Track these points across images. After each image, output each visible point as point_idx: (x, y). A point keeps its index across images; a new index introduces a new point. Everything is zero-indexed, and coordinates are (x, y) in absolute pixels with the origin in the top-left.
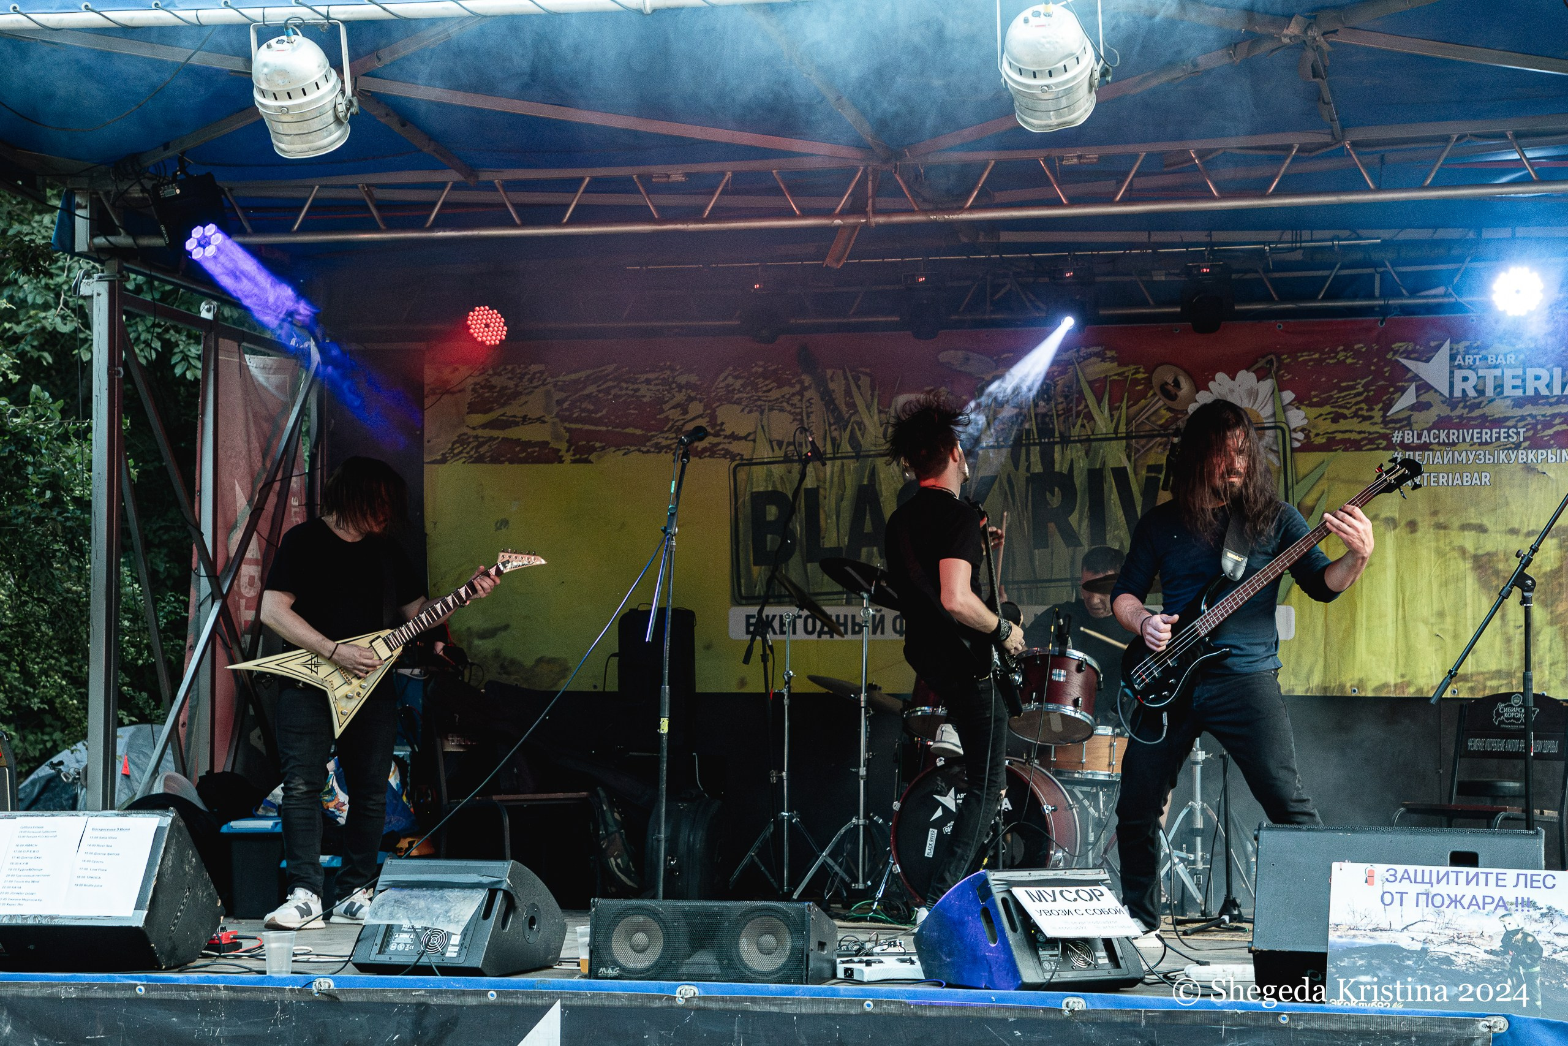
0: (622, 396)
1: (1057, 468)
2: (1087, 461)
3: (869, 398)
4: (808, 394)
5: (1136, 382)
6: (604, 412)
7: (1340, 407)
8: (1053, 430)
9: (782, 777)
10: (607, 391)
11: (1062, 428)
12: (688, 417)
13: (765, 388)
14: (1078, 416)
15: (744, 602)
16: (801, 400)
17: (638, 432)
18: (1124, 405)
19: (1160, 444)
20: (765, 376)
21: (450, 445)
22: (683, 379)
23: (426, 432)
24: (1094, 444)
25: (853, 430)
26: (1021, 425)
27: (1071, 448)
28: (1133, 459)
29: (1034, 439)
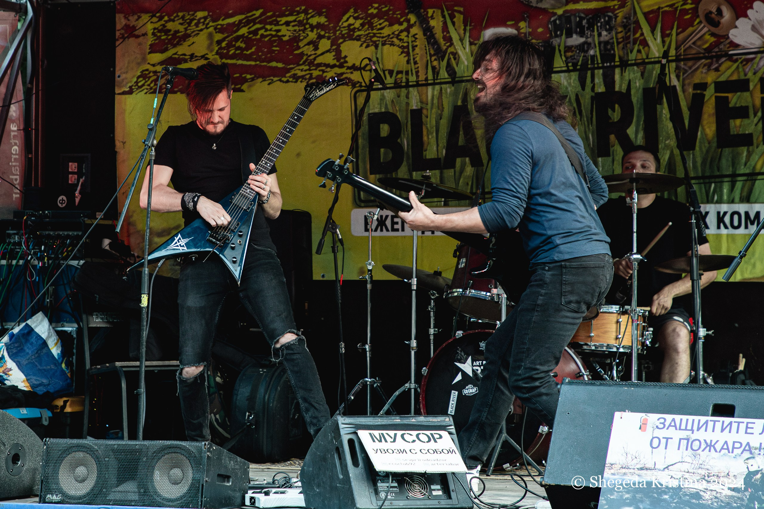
0: (267, 36)
1: (617, 89)
2: (642, 81)
3: (462, 32)
4: (414, 30)
5: (684, 12)
6: (253, 50)
8: (614, 55)
9: (365, 349)
10: (255, 32)
11: (621, 53)
12: (319, 52)
13: (379, 27)
14: (634, 43)
15: (363, 205)
16: (408, 36)
17: (280, 65)
18: (674, 32)
19: (705, 65)
20: (380, 15)
21: (135, 80)
22: (314, 21)
23: (117, 69)
24: (649, 67)
25: (449, 59)
26: (587, 51)
27: (629, 71)
28: (681, 78)
29: (598, 64)
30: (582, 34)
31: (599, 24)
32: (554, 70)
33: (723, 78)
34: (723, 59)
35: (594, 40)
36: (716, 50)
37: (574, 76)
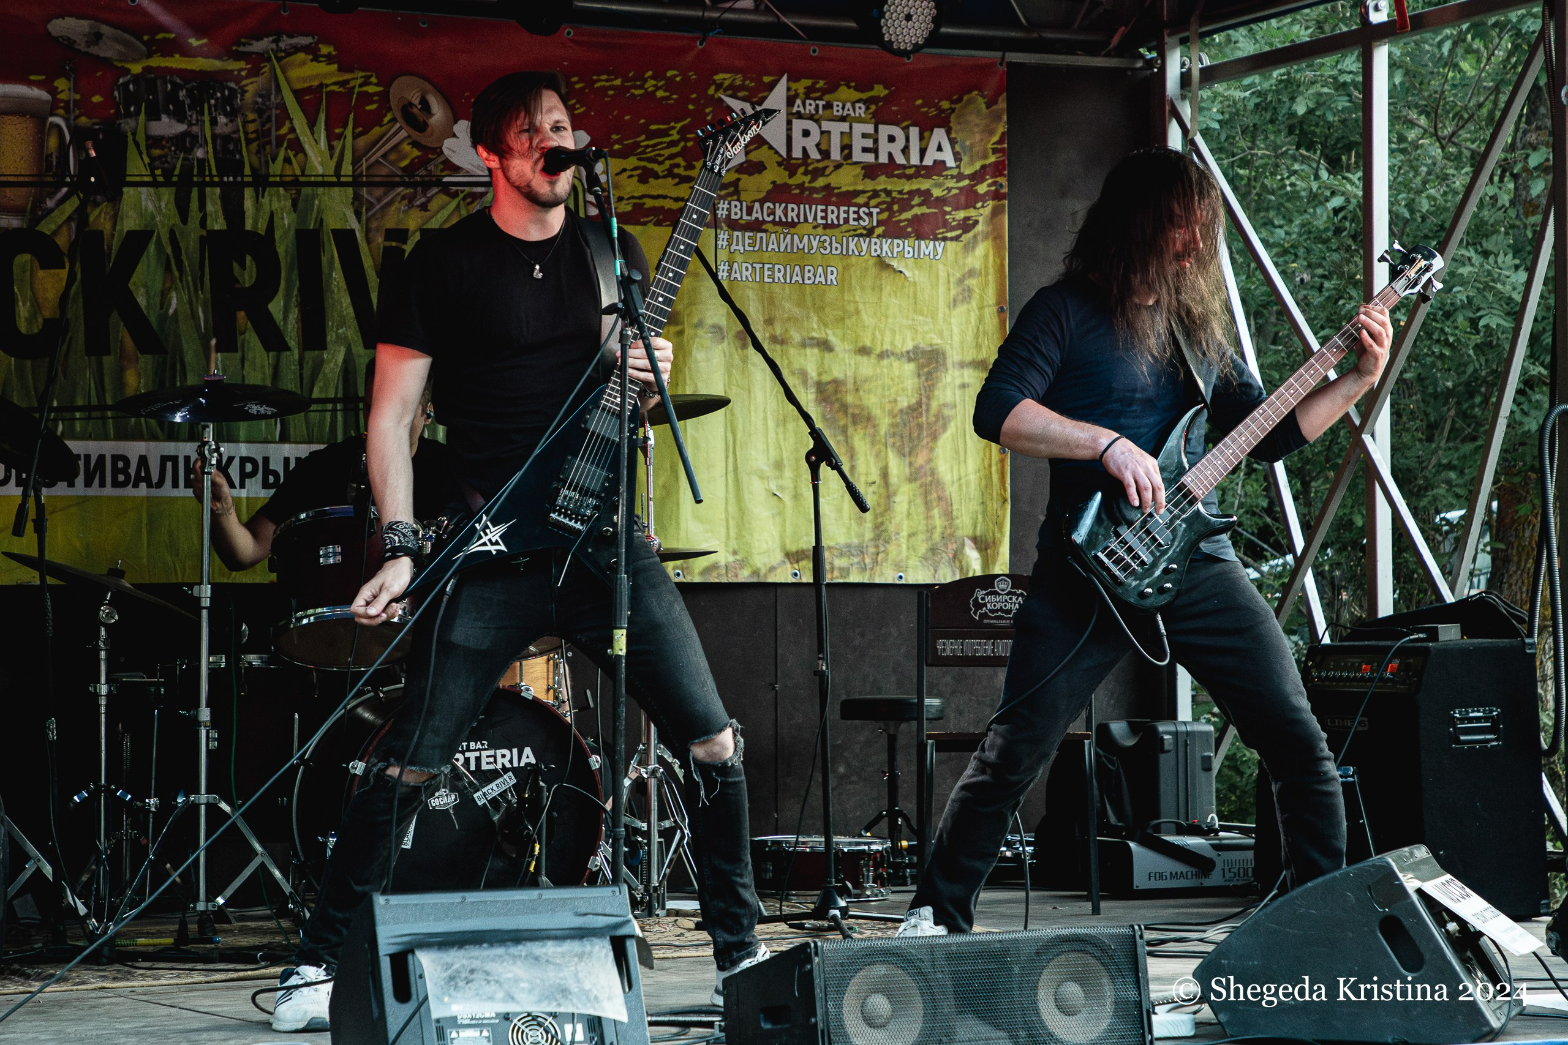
1: (248, 226)
2: (294, 216)
5: (366, 98)
7: (650, 160)
8: (241, 163)
14: (279, 145)
18: (349, 132)
19: (404, 198)
24: (307, 191)
26: (190, 150)
27: (271, 195)
28: (364, 218)
29: (211, 176)
30: (179, 116)
31: (213, 102)
32: (129, 179)
33: (434, 224)
34: (435, 190)
35: (203, 130)
36: (422, 172)
37: (167, 195)
